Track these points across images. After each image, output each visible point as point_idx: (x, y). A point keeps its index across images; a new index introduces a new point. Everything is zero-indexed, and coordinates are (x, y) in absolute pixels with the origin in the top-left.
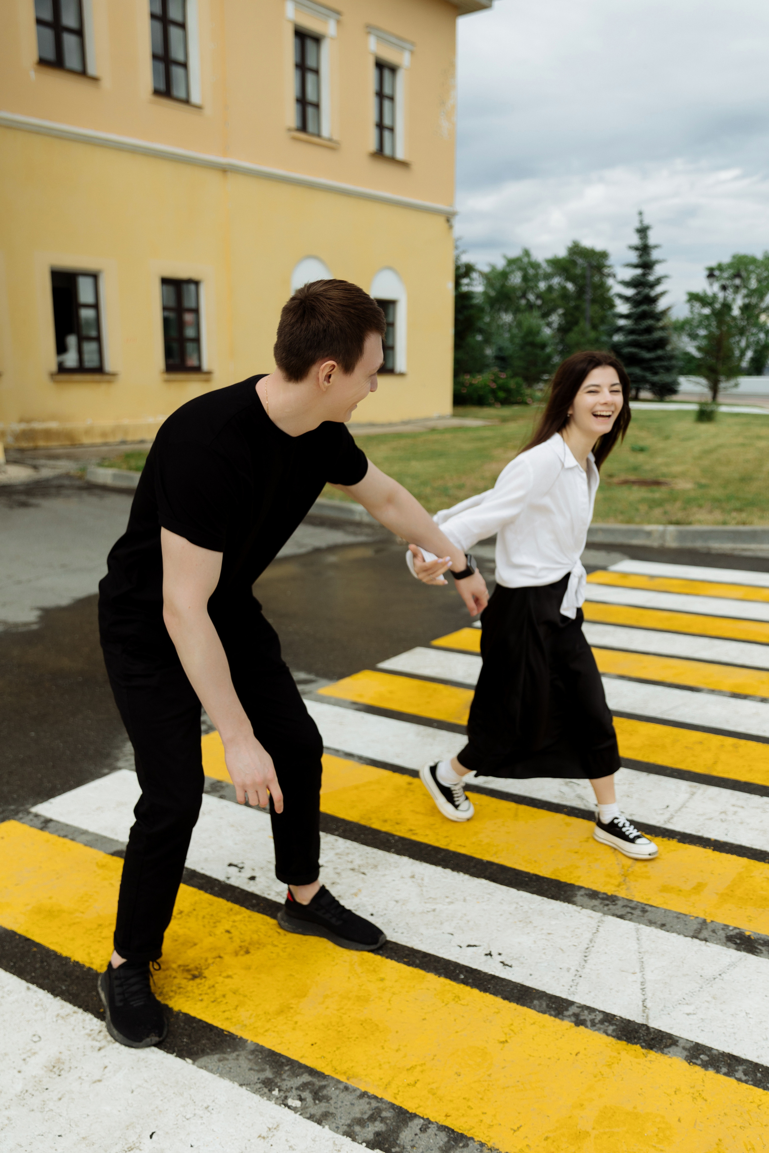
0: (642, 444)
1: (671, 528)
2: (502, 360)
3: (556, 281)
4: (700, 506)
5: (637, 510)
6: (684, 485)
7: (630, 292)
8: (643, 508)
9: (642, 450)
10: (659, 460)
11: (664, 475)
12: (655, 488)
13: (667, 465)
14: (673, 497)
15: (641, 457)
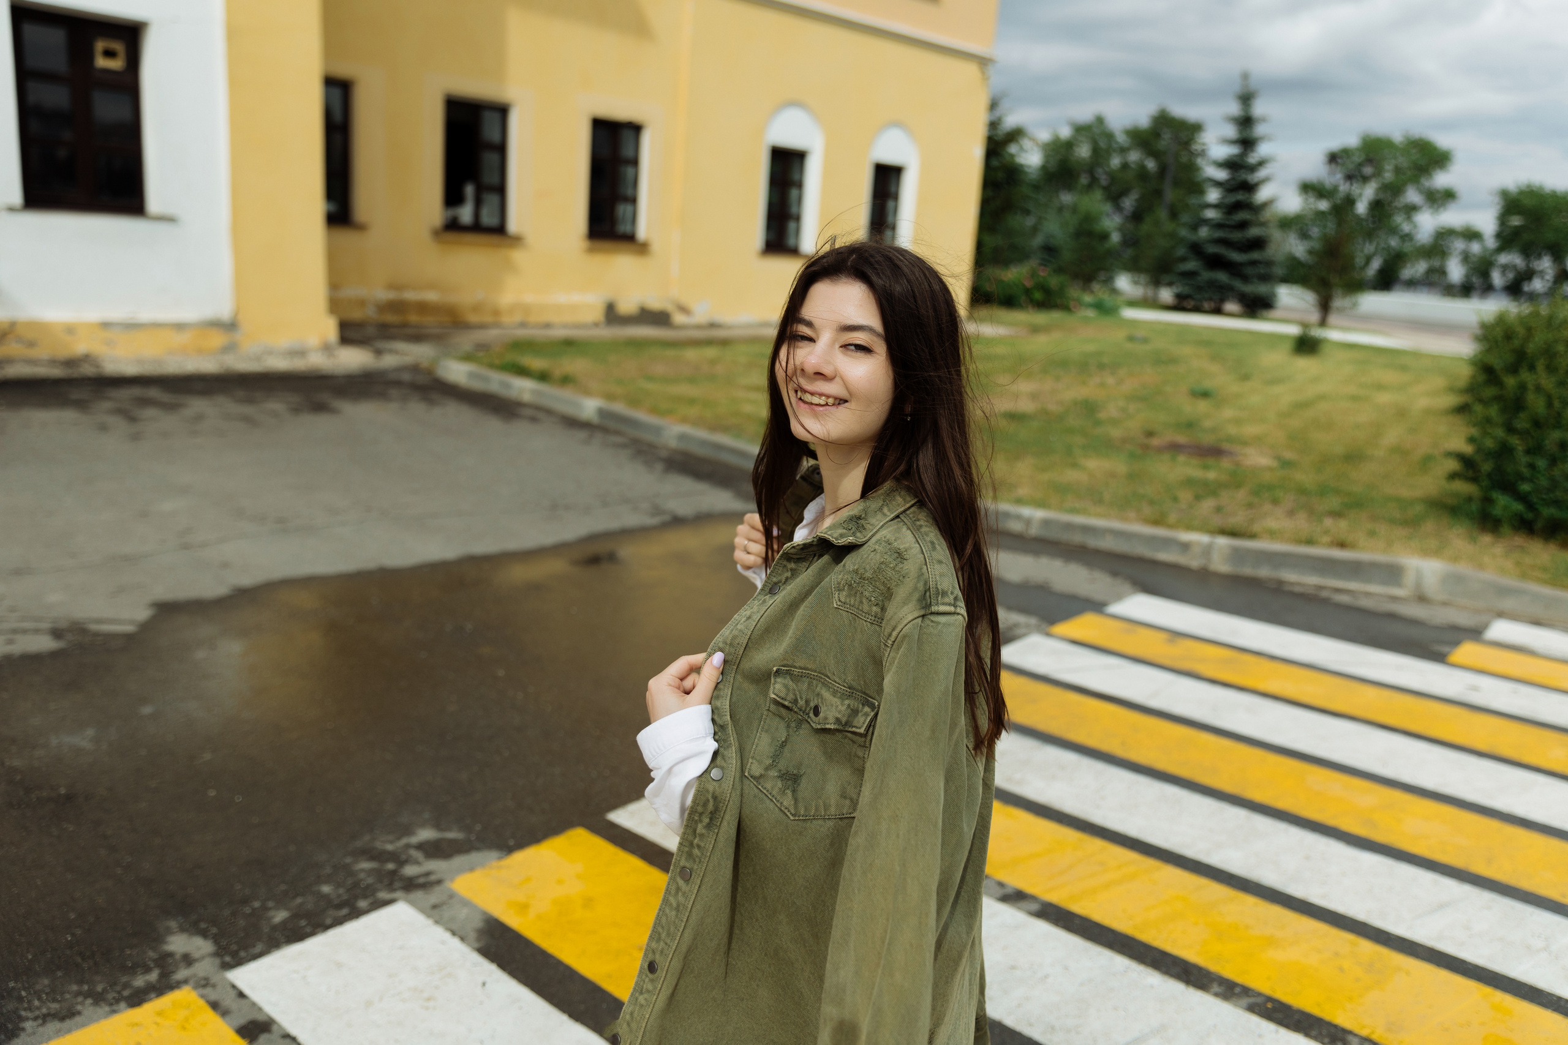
0: (1208, 384)
1: (1222, 541)
2: (1050, 250)
3: (1134, 156)
4: (1275, 502)
5: (1175, 499)
6: (1257, 459)
7: (1221, 175)
8: (1185, 496)
9: (1205, 395)
10: (1228, 413)
11: (1230, 439)
12: (1211, 461)
13: (1238, 422)
14: (1236, 480)
15: (1202, 406)
